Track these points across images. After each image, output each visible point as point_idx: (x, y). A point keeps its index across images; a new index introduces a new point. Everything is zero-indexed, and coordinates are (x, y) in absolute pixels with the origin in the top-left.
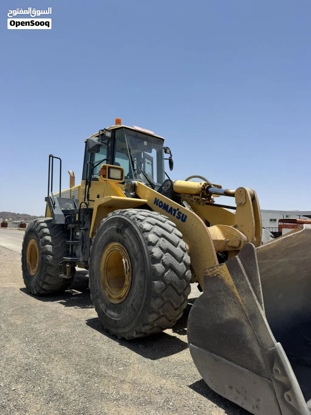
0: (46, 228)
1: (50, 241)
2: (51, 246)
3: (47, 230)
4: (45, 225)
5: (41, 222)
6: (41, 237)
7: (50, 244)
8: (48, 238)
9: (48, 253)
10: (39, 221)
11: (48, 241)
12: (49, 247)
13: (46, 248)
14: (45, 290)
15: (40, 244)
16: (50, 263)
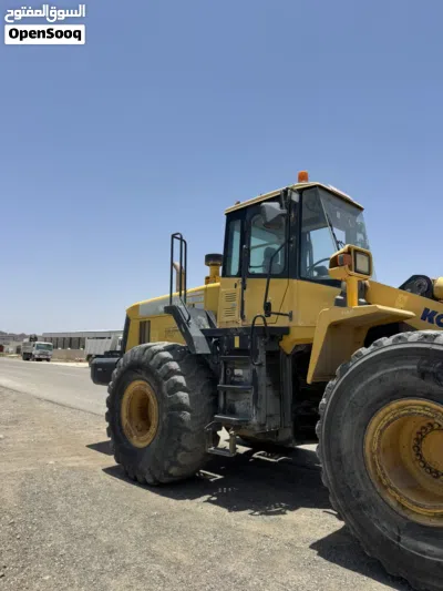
0: (171, 360)
1: (185, 384)
2: (186, 394)
3: (174, 365)
4: (166, 354)
5: (160, 351)
6: (166, 378)
7: (184, 390)
8: (181, 379)
9: (182, 407)
10: (153, 348)
11: (181, 384)
12: (184, 396)
13: (177, 398)
14: (171, 475)
15: (164, 390)
16: (187, 425)
